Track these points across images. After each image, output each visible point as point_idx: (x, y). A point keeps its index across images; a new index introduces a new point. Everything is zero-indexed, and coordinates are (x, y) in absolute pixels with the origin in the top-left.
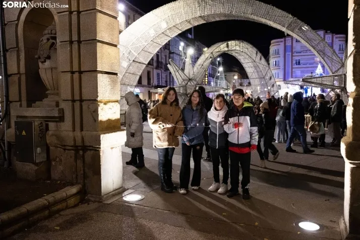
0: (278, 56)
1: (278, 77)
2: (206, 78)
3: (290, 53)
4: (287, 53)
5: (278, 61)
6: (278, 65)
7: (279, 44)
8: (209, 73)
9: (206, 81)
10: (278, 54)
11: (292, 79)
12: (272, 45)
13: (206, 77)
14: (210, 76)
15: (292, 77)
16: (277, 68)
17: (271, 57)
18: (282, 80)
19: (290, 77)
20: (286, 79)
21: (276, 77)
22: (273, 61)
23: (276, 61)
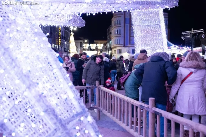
0: (119, 26)
1: (120, 43)
2: (60, 40)
3: (129, 24)
4: (126, 24)
5: (120, 30)
6: (120, 33)
7: (121, 17)
8: (62, 36)
9: (60, 42)
10: (120, 24)
11: (130, 45)
12: (114, 17)
13: (59, 38)
14: (63, 39)
15: (130, 44)
16: (118, 35)
17: (114, 27)
18: (123, 45)
19: (129, 44)
20: (126, 45)
21: (117, 43)
22: (115, 30)
23: (118, 30)
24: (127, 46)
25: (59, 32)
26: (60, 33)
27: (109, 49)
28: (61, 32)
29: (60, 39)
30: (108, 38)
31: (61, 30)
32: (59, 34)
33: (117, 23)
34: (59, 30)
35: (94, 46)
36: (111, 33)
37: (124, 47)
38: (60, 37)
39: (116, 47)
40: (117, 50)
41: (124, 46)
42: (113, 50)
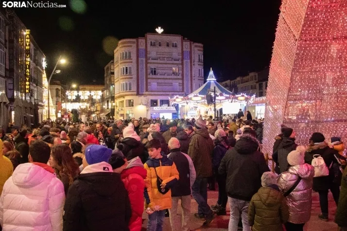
0: (129, 61)
1: (130, 89)
2: (27, 83)
3: (144, 59)
4: (140, 59)
5: (130, 68)
6: (130, 73)
7: (131, 46)
8: (32, 76)
9: (27, 87)
10: (130, 58)
11: (147, 93)
12: (120, 46)
13: (26, 81)
14: (31, 81)
15: (147, 90)
16: (128, 77)
17: (120, 62)
18: (135, 93)
19: (145, 90)
20: (140, 93)
21: (126, 88)
22: (122, 67)
23: (127, 68)
24: (143, 95)
25: (26, 68)
26: (28, 70)
27: (110, 100)
28: (29, 68)
29: (29, 81)
30: (108, 82)
31: (29, 66)
32: (26, 72)
33: (124, 55)
34: (26, 65)
35: (85, 94)
36: (113, 73)
37: (137, 97)
38: (28, 79)
39: (123, 96)
40: (126, 100)
41: (138, 94)
42: (117, 101)
